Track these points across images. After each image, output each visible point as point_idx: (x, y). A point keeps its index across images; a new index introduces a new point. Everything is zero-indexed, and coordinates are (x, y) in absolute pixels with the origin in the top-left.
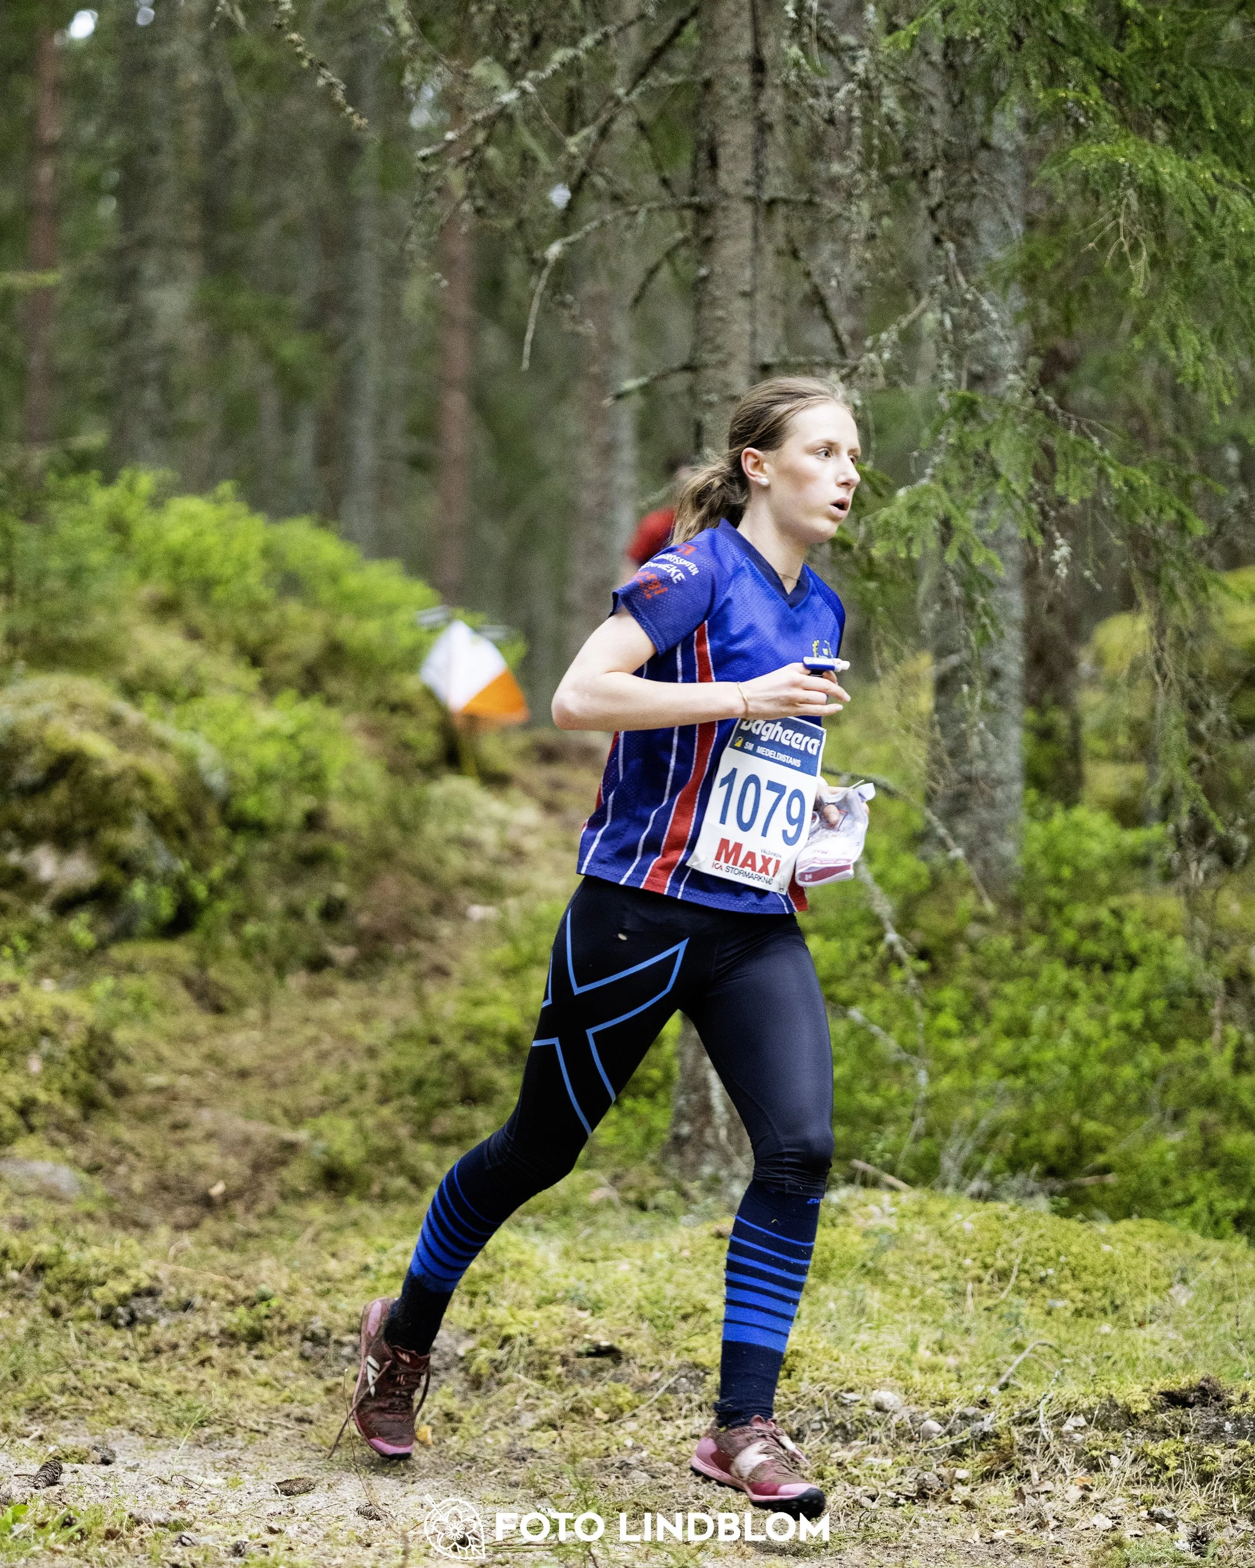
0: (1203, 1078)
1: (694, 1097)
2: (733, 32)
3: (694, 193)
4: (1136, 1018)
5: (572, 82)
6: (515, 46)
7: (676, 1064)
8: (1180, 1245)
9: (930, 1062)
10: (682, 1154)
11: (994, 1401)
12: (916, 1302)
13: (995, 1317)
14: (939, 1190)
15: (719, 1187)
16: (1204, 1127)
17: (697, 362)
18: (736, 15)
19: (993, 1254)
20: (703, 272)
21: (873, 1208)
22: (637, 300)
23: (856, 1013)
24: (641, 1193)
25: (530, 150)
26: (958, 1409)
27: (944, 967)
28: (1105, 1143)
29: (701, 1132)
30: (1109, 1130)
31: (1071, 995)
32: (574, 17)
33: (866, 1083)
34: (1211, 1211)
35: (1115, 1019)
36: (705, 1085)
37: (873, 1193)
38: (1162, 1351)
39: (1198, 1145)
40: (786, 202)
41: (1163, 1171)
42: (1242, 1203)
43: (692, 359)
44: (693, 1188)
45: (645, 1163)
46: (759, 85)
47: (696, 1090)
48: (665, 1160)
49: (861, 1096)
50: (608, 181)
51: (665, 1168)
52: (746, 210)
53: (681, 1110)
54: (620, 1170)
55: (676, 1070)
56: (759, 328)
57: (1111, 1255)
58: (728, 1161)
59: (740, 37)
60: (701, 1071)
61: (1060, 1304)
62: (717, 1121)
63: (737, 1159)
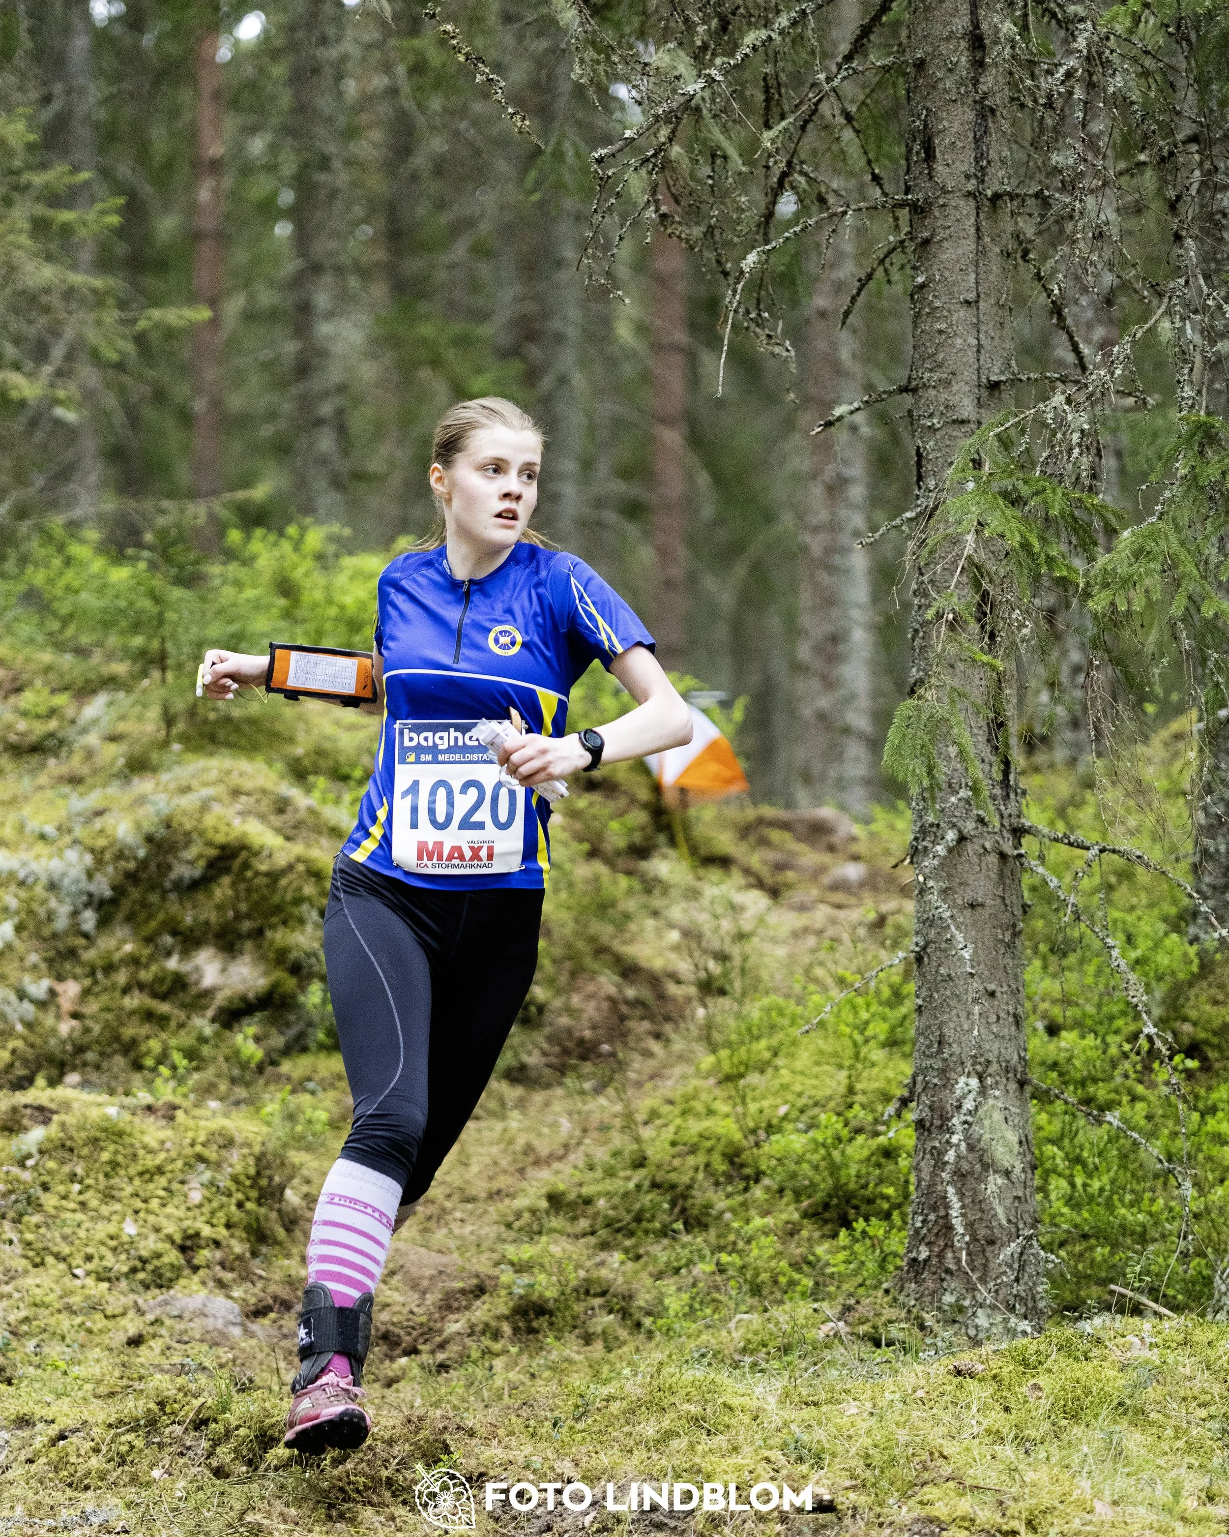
1: (932, 1217)
2: (948, 5)
3: (907, 190)
5: (768, 69)
6: (700, 30)
7: (913, 1179)
10: (919, 1282)
12: (1180, 1444)
14: (1209, 1317)
15: (960, 1318)
20: (920, 280)
21: (1130, 1338)
23: (1113, 1118)
24: (875, 1327)
27: (1217, 1065)
29: (941, 1256)
33: (1128, 1197)
36: (944, 1203)
37: (1132, 1322)
40: (1012, 196)
43: (911, 379)
44: (929, 1319)
45: (880, 1293)
46: (979, 65)
47: (934, 1208)
48: (902, 1289)
49: (1123, 1211)
50: (810, 180)
51: (901, 1298)
52: (967, 207)
53: (917, 1231)
54: (852, 1301)
55: (912, 1188)
56: (985, 342)
58: (971, 1289)
59: (956, 10)
60: (939, 1189)
62: (957, 1243)
63: (980, 1287)
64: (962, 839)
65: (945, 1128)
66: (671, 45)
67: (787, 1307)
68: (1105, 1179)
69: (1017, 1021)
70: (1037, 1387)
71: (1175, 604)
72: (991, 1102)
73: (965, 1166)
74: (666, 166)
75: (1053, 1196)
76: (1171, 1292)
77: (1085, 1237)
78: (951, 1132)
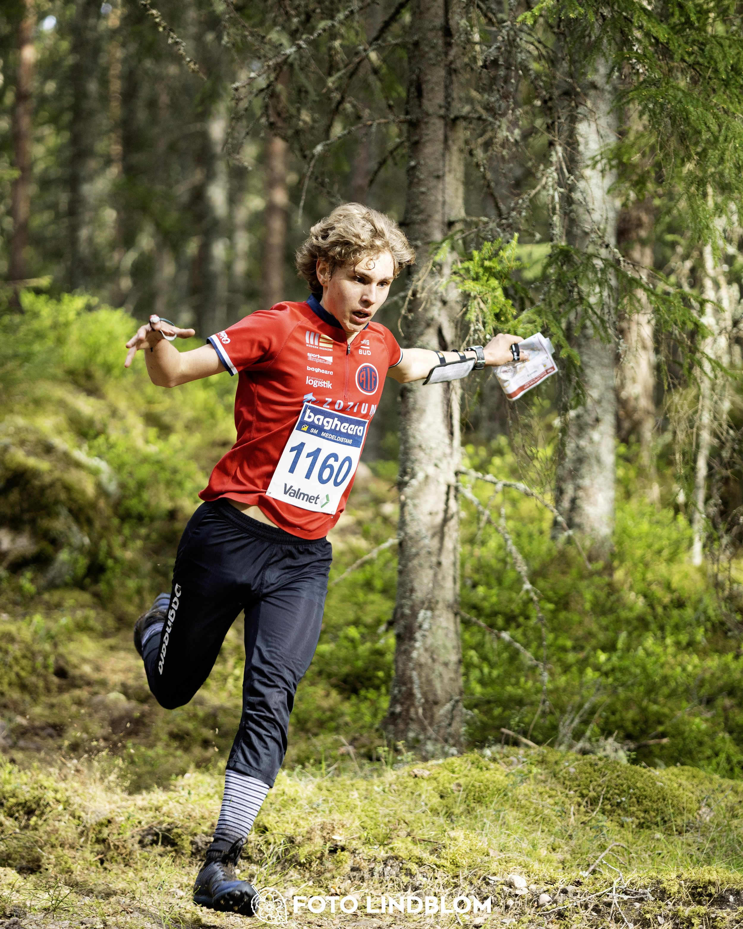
0: (726, 677)
1: (404, 688)
2: (432, 11)
3: (407, 113)
4: (684, 638)
6: (295, 20)
7: (393, 667)
8: (707, 782)
9: (552, 667)
10: (395, 725)
11: (586, 881)
12: (538, 818)
13: (588, 828)
14: (556, 748)
15: (417, 745)
16: (725, 709)
17: (408, 221)
19: (587, 787)
20: (413, 163)
21: (512, 758)
22: (371, 182)
23: (506, 635)
24: (370, 751)
25: (303, 86)
26: (562, 887)
28: (663, 719)
29: (408, 711)
30: (666, 710)
31: (645, 625)
33: (512, 680)
36: (410, 680)
37: (515, 749)
38: (694, 851)
39: (721, 720)
40: (465, 118)
41: (699, 736)
43: (406, 219)
44: (401, 745)
45: (373, 731)
46: (448, 45)
47: (405, 684)
48: (385, 729)
49: (509, 688)
50: (354, 106)
51: (384, 734)
52: (440, 124)
53: (395, 697)
54: (357, 735)
55: (393, 673)
56: (448, 199)
57: (662, 788)
58: (424, 729)
59: (437, 14)
60: (408, 673)
61: (629, 820)
62: (417, 704)
63: (429, 728)
64: (427, 477)
65: (412, 639)
66: (278, 28)
67: (321, 737)
68: (501, 670)
69: (455, 579)
70: (459, 785)
72: (439, 624)
73: (423, 660)
74: (273, 95)
75: (472, 679)
76: (535, 734)
77: (489, 702)
78: (416, 640)
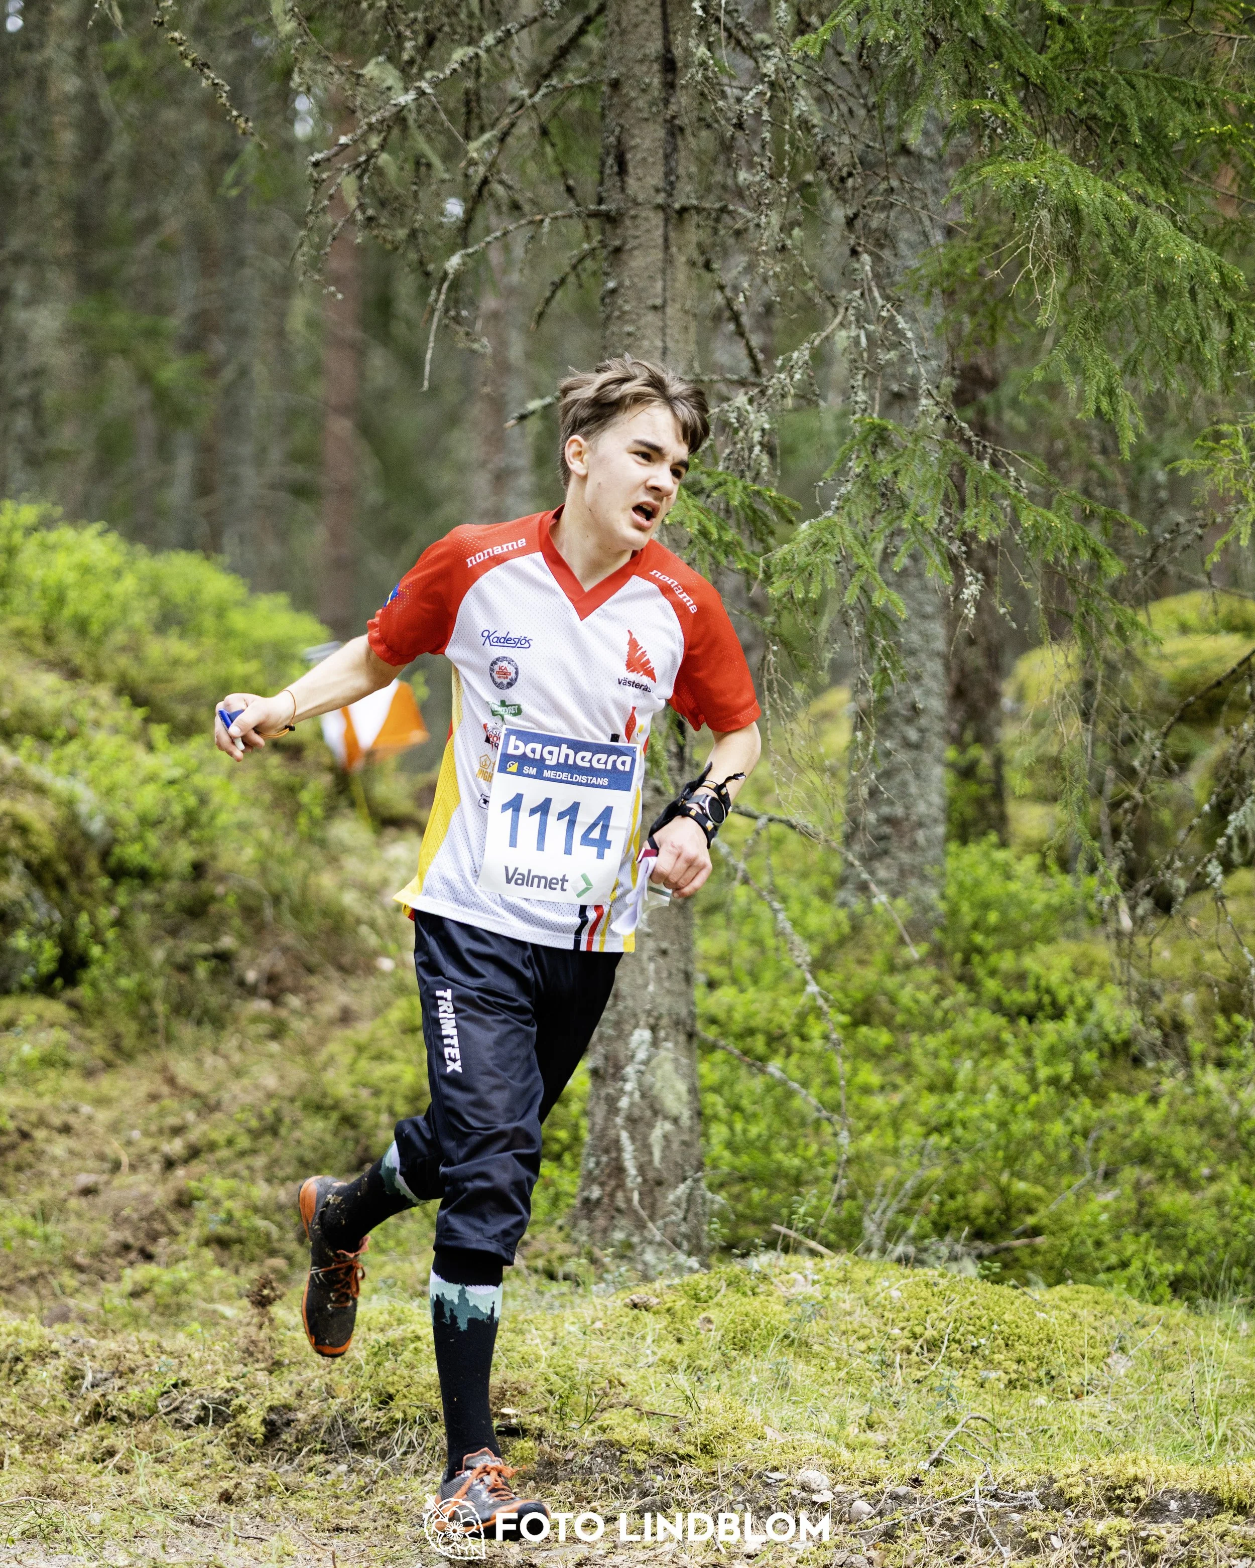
0: (1137, 1134)
1: (604, 1159)
2: (642, 29)
3: (600, 201)
4: (1066, 1070)
5: (469, 84)
6: (409, 45)
7: (584, 1123)
8: (1118, 1312)
9: (851, 1120)
10: (592, 1220)
11: (927, 1479)
12: (842, 1374)
13: (925, 1390)
14: (864, 1257)
15: (629, 1254)
16: (1137, 1186)
18: (646, 11)
19: (922, 1324)
20: (611, 285)
21: (794, 1275)
22: (541, 316)
23: (773, 1069)
24: (550, 1261)
25: (423, 156)
26: (889, 1488)
28: (1035, 1205)
29: (612, 1196)
30: (1039, 1190)
31: (999, 1047)
32: (471, 15)
33: (784, 1143)
34: (1148, 1275)
35: (1043, 1073)
36: (617, 1146)
37: (792, 1258)
38: (1101, 1425)
39: (1133, 1205)
40: (699, 210)
41: (1096, 1232)
42: (1180, 1267)
45: (554, 1229)
46: (670, 86)
47: (607, 1151)
48: (574, 1226)
49: (779, 1155)
51: (574, 1234)
52: (657, 219)
53: (590, 1172)
55: (584, 1133)
56: (670, 344)
57: (1046, 1323)
58: (641, 1226)
59: (650, 34)
60: (612, 1133)
61: (993, 1375)
62: (629, 1184)
63: (650, 1225)
65: (619, 1077)
66: (382, 58)
68: (763, 1125)
69: (688, 977)
70: (708, 1320)
71: (847, 594)
72: (663, 1053)
73: (637, 1113)
74: (377, 173)
75: (714, 1141)
76: (827, 1232)
77: (743, 1179)
78: (624, 1080)
